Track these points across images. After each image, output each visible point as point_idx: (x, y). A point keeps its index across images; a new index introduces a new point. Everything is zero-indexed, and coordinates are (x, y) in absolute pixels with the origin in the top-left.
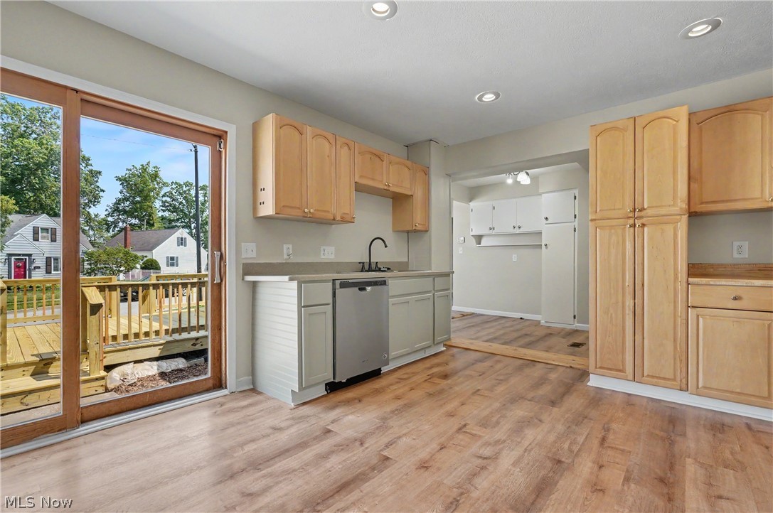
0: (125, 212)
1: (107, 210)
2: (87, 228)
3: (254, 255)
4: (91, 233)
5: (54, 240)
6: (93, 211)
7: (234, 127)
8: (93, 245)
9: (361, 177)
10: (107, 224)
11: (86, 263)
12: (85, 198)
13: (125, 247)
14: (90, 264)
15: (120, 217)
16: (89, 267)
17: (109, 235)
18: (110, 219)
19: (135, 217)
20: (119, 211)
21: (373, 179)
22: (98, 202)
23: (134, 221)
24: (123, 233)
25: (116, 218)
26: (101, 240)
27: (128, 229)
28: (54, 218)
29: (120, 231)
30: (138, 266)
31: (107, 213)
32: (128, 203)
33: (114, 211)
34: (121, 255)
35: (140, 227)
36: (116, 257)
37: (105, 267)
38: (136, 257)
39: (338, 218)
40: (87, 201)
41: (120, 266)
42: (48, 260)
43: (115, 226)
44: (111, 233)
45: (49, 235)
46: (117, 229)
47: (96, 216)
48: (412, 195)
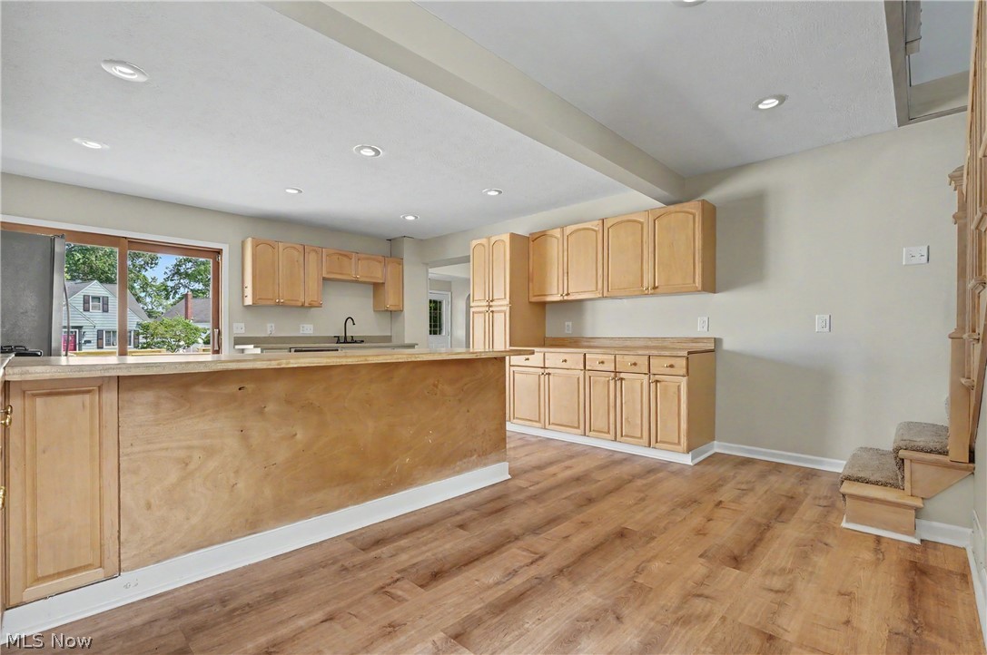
0: (187, 275)
1: (166, 273)
2: (143, 295)
3: (243, 331)
4: (148, 300)
5: (105, 310)
6: (149, 274)
7: (227, 245)
8: (150, 316)
9: (328, 273)
10: (166, 290)
11: (141, 337)
12: (140, 260)
13: (186, 318)
14: (146, 338)
15: (182, 281)
16: (145, 341)
17: (169, 303)
18: (170, 284)
19: (198, 281)
20: (180, 274)
21: (341, 274)
22: (156, 264)
23: (199, 286)
24: (184, 300)
25: (177, 282)
26: (160, 309)
27: (190, 297)
28: (105, 285)
29: (181, 299)
30: (200, 341)
31: (166, 276)
32: (190, 264)
33: (174, 275)
34: (180, 327)
35: (204, 293)
36: (175, 329)
37: (163, 342)
38: (197, 329)
39: (306, 304)
40: (143, 263)
41: (179, 341)
42: (100, 333)
43: (176, 293)
44: (171, 301)
45: (101, 304)
46: (177, 296)
47: (154, 279)
48: (383, 284)
